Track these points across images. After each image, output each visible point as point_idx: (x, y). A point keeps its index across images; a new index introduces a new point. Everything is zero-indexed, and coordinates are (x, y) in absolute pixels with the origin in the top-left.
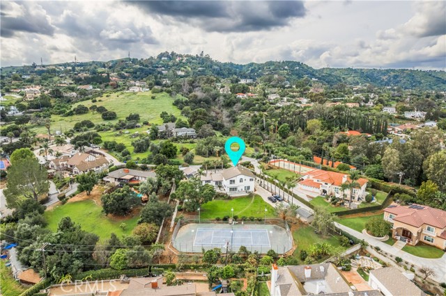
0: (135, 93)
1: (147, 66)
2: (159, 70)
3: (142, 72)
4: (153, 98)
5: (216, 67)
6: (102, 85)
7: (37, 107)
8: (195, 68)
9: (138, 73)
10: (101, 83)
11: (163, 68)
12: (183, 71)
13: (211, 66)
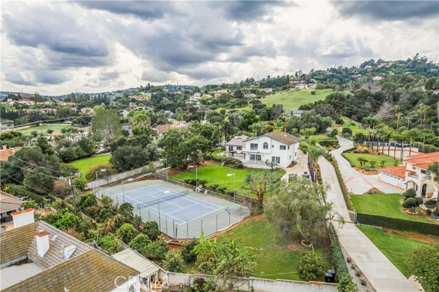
0: (297, 90)
1: (340, 73)
2: (354, 76)
4: (313, 93)
5: (433, 70)
6: (281, 87)
7: (216, 103)
8: (399, 73)
9: (328, 79)
12: (382, 75)
13: (425, 70)
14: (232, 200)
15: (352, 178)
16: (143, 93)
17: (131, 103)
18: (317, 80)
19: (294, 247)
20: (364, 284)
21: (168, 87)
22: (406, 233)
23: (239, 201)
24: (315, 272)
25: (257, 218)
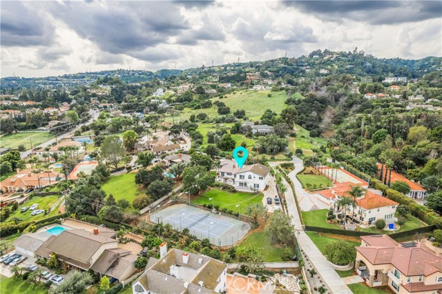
0: (256, 91)
1: (291, 65)
2: (303, 68)
3: (285, 70)
4: (269, 96)
5: (368, 64)
6: (239, 84)
7: (181, 101)
8: (342, 66)
9: (281, 72)
10: (238, 82)
11: (309, 67)
12: (327, 69)
13: (362, 64)
14: (237, 219)
15: (303, 198)
16: (101, 86)
17: (92, 99)
18: (270, 71)
19: (278, 246)
20: (307, 260)
21: (120, 71)
22: (326, 234)
23: (242, 219)
24: (289, 257)
25: (256, 231)
